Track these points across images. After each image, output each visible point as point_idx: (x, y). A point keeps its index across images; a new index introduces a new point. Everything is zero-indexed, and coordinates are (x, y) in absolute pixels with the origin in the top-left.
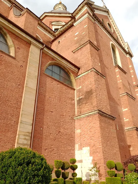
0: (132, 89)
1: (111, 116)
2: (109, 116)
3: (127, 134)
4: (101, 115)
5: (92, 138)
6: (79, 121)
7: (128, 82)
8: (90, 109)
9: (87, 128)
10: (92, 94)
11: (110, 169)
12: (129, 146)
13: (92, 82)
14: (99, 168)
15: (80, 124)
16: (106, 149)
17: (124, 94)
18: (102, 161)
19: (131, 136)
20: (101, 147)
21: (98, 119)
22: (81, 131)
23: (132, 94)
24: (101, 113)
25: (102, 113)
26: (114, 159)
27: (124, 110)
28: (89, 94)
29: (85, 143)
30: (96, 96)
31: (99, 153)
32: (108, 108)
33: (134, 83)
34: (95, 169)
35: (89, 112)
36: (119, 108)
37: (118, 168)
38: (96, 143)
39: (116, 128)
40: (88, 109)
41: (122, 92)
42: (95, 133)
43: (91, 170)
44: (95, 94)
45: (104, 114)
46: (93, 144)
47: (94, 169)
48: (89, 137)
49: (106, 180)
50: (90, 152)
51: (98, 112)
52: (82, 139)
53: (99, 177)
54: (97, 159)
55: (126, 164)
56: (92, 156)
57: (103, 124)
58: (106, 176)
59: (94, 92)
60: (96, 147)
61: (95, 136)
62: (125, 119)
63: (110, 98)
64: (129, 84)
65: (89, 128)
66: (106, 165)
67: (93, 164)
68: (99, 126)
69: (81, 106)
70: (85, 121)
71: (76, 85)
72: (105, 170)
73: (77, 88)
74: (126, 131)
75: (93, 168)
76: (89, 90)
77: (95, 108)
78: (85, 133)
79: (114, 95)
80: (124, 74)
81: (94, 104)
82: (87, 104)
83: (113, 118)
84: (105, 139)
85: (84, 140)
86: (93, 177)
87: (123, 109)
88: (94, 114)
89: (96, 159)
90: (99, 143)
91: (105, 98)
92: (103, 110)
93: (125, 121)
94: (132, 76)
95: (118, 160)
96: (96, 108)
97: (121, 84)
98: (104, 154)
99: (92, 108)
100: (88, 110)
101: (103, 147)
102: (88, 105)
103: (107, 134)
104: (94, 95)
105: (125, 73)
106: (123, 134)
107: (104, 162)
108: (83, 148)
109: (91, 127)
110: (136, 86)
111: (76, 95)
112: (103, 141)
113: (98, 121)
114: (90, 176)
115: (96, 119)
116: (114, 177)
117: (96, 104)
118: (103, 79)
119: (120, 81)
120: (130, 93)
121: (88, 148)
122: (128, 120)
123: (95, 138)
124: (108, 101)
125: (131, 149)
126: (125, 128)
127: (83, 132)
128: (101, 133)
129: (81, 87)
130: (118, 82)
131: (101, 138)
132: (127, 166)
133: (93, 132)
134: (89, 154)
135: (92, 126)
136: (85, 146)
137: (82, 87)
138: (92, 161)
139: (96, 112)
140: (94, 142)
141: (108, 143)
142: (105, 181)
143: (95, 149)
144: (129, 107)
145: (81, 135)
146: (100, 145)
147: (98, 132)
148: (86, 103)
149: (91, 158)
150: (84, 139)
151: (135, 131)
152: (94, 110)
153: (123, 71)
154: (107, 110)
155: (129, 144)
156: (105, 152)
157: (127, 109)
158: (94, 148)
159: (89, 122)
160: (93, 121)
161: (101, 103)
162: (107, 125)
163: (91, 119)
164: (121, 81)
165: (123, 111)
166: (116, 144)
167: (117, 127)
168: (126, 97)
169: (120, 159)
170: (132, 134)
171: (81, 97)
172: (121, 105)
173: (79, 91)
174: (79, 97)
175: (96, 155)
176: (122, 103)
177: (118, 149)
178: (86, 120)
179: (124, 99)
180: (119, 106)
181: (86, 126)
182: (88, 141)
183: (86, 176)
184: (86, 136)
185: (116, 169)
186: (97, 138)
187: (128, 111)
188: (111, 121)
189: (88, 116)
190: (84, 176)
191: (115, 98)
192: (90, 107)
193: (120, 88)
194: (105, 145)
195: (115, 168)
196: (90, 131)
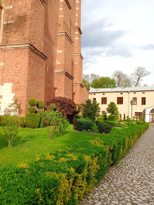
0: (72, 31)
1: (44, 55)
2: (41, 54)
3: (56, 76)
4: (32, 50)
5: (18, 74)
6: (4, 52)
7: (70, 20)
8: (19, 40)
9: (13, 62)
10: (25, 21)
11: (32, 106)
12: (55, 89)
13: (27, 4)
14: (20, 105)
15: (4, 56)
16: (31, 88)
17: (63, 34)
18: (25, 98)
19: (59, 79)
20: (25, 85)
21: (28, 55)
22: (4, 64)
23: (71, 37)
24: (32, 48)
25: (34, 49)
26: (38, 98)
27: (59, 52)
28: (21, 20)
29: (8, 78)
30: (30, 26)
31: (23, 90)
32: (42, 44)
33: (76, 24)
34: (16, 105)
35: (18, 44)
36: (54, 47)
37: (39, 106)
38: (20, 80)
39: (46, 69)
40: (17, 39)
41: (61, 30)
42: (22, 69)
43: (10, 106)
44: (29, 22)
45: (36, 50)
46: (18, 81)
47: (14, 105)
48: (13, 73)
49: (26, 115)
50: (13, 89)
51: (29, 46)
52: (4, 73)
53: (19, 112)
54: (20, 96)
55: (48, 104)
56: (14, 93)
57: (32, 61)
58: (26, 112)
59: (28, 19)
60: (21, 84)
61: (21, 73)
62: (57, 61)
63: (47, 33)
64: (71, 23)
65: (15, 63)
66: (28, 103)
67: (15, 101)
68: (28, 63)
69: (8, 34)
70: (11, 54)
71: (4, 2)
72: (26, 107)
73: (5, 6)
74: (55, 73)
75: (12, 104)
76: (22, 15)
77: (25, 41)
78: (9, 67)
79: (52, 31)
80: (68, 9)
81: (25, 36)
82: (16, 34)
83: (45, 58)
84: (32, 78)
85: (7, 75)
86: (12, 112)
87: (57, 50)
88: (24, 48)
89: (18, 96)
90: (24, 81)
91: (41, 31)
92: (36, 46)
93: (57, 63)
94: (76, 15)
95: (41, 99)
96: (27, 41)
97: (63, 20)
98: (28, 92)
99: (23, 40)
100: (17, 41)
101: (29, 86)
102: (18, 34)
103: (34, 73)
104: (28, 24)
105: (70, 8)
106: (52, 76)
107: (26, 100)
108: (5, 84)
109: (17, 62)
110: (77, 28)
111: (4, 16)
112: (29, 79)
113: (28, 57)
114: (10, 112)
115: (25, 54)
116: (34, 114)
117: (28, 36)
118: (43, 6)
119: (61, 16)
120: (69, 34)
121: (12, 84)
122: (60, 63)
123: (21, 75)
124: (43, 37)
125: (56, 91)
126: (55, 71)
127: (7, 66)
128: (28, 71)
129: (11, 7)
130: (60, 16)
131: (28, 75)
132: (49, 105)
133: (19, 68)
134: (11, 90)
135: (19, 61)
136: (8, 82)
137: (13, 7)
138: (14, 98)
139: (27, 46)
140: (19, 79)
141: (34, 82)
142: (24, 116)
143: (19, 86)
144: (64, 50)
145: (3, 69)
146: (26, 83)
147: (25, 69)
148: (15, 32)
149: (13, 94)
150: (7, 73)
151: (64, 75)
152: (25, 43)
153: (67, 4)
154: (40, 46)
155: (55, 86)
156: (29, 90)
157: (61, 51)
158: (17, 85)
159: (16, 56)
160: (20, 56)
161: (35, 36)
162: (37, 63)
163: (19, 52)
164: (63, 16)
165: (57, 52)
166: (43, 84)
167: (48, 68)
168: (64, 38)
169: (43, 99)
170: (60, 78)
171: (10, 22)
172: (57, 45)
173: (8, 12)
174: (7, 20)
175: (18, 92)
176: (58, 44)
177: (43, 89)
178: (13, 52)
179: (62, 39)
180: (55, 45)
181: (12, 60)
182: (11, 77)
183: (5, 112)
184: (10, 71)
185: (38, 106)
186: (23, 75)
187: (62, 54)
188: (42, 60)
189: (16, 49)
190: (3, 111)
191: (52, 36)
192: (20, 38)
193: (60, 25)
194: (30, 83)
195: (36, 106)
196: (15, 66)
